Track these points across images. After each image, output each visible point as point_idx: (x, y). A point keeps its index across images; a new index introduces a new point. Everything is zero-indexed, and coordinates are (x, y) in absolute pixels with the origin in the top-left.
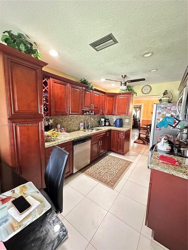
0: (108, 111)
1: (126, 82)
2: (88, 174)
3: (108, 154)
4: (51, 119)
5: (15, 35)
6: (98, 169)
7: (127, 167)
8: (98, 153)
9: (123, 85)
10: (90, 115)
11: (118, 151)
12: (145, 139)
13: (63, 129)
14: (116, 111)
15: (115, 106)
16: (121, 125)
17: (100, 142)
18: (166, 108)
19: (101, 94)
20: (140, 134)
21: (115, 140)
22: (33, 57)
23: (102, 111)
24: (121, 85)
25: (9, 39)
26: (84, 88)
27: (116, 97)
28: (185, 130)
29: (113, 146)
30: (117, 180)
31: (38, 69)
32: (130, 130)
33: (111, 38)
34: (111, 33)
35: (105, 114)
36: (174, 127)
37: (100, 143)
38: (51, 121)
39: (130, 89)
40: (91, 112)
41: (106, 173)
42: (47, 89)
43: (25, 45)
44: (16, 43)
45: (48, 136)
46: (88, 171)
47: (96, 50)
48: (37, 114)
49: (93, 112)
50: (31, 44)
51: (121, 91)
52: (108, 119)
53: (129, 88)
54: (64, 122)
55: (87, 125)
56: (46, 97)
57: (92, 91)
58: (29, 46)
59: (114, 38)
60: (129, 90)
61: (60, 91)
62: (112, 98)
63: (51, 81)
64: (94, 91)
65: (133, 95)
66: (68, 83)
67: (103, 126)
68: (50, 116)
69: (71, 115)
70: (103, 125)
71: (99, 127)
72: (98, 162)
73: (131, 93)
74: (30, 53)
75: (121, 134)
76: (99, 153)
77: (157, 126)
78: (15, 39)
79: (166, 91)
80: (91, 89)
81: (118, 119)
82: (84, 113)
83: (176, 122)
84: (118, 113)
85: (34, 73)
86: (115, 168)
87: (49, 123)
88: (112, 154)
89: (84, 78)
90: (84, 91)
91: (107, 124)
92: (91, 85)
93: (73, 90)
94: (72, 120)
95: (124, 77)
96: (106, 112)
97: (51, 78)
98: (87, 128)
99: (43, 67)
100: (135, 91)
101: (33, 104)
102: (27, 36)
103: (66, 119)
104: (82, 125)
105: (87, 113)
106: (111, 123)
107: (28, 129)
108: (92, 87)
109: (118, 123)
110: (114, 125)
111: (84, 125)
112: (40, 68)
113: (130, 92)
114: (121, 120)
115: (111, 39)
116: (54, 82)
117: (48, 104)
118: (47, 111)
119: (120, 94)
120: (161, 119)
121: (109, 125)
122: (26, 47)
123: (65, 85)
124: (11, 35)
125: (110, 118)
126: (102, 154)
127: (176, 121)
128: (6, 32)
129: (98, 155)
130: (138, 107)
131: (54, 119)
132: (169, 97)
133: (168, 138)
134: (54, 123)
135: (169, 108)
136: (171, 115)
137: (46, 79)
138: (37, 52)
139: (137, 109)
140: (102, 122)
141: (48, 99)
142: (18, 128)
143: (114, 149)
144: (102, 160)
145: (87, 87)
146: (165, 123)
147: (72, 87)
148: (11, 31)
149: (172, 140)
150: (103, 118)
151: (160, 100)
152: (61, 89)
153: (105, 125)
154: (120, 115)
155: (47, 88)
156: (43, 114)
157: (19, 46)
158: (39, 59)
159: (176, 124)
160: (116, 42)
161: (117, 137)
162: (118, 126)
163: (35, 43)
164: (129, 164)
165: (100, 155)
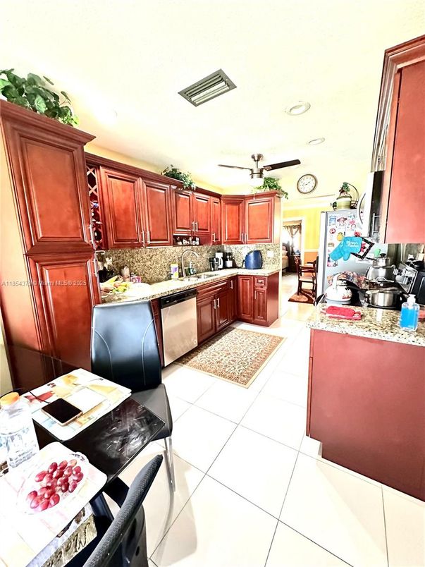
0: (228, 236)
1: (261, 170)
2: (195, 366)
3: (234, 326)
4: (109, 257)
5: (21, 79)
6: (215, 355)
7: (274, 347)
8: (214, 325)
9: (255, 176)
10: (190, 245)
11: (256, 319)
12: (311, 292)
13: (135, 276)
14: (247, 234)
15: (244, 223)
16: (259, 265)
17: (217, 301)
18: (346, 219)
19: (212, 198)
20: (300, 283)
21: (247, 297)
22: (62, 122)
23: (217, 234)
24: (252, 178)
25: (12, 88)
26: (174, 187)
27: (245, 204)
28: (381, 260)
29: (243, 310)
30: (254, 372)
31: (76, 148)
32: (277, 274)
33: (220, 79)
34: (221, 70)
35: (225, 243)
36: (362, 258)
37: (217, 304)
38: (109, 262)
39: (272, 184)
40: (192, 240)
41: (233, 361)
42: (95, 192)
43: (45, 99)
44: (24, 95)
45: (107, 291)
46: (195, 361)
47: (193, 103)
48: (81, 243)
49: (197, 239)
50: (56, 97)
51: (254, 190)
52: (230, 254)
53: (270, 183)
54: (136, 264)
55: (187, 268)
56: (95, 209)
57: (190, 192)
58: (53, 100)
59: (228, 78)
60: (270, 187)
61: (124, 196)
62: (235, 208)
63: (102, 174)
64: (195, 194)
65: (279, 197)
66: (138, 176)
67: (221, 269)
68: (107, 249)
69: (149, 245)
70: (221, 266)
71: (211, 271)
72: (213, 343)
73: (276, 193)
74: (54, 116)
75: (260, 281)
76: (216, 326)
77: (329, 258)
78: (24, 86)
79: (345, 185)
80: (190, 188)
81: (251, 252)
82: (177, 241)
83: (365, 248)
84: (251, 239)
85: (68, 157)
86: (249, 352)
87: (106, 266)
88: (243, 326)
89: (172, 166)
90: (174, 194)
91: (229, 263)
92: (189, 179)
93: (151, 191)
94: (153, 258)
95: (256, 159)
96: (225, 237)
97: (101, 168)
98: (187, 275)
99: (85, 144)
100: (283, 189)
101: (71, 224)
102: (47, 80)
103: (139, 257)
104: (176, 269)
105: (185, 242)
106: (237, 262)
107: (65, 275)
108: (191, 183)
109: (252, 260)
110: (244, 266)
111: (180, 267)
112: (79, 146)
113: (273, 191)
114: (257, 253)
115: (222, 80)
116: (109, 177)
117: (99, 223)
118: (99, 240)
119: (251, 197)
120: (337, 243)
121: (234, 266)
122: (48, 104)
123: (134, 182)
124: (13, 79)
125: (234, 251)
126: (222, 326)
127: (364, 244)
128: (4, 72)
129: (214, 328)
130: (295, 227)
131: (114, 258)
132: (351, 197)
133: (348, 276)
134: (115, 266)
135: (351, 219)
136: (356, 233)
137: (92, 169)
138: (69, 114)
139: (294, 230)
140: (217, 260)
141: (99, 212)
142: (46, 273)
143: (246, 317)
144: (223, 338)
145: (180, 186)
146: (345, 250)
147: (147, 186)
148: (13, 70)
149: (355, 281)
150: (219, 252)
151: (334, 205)
152: (124, 191)
153: (225, 267)
154: (256, 242)
155: (96, 190)
156: (93, 243)
157: (32, 103)
158: (75, 126)
159: (365, 250)
160: (231, 86)
161: (250, 288)
162: (252, 267)
163: (63, 93)
164: (279, 342)
165: (218, 329)
